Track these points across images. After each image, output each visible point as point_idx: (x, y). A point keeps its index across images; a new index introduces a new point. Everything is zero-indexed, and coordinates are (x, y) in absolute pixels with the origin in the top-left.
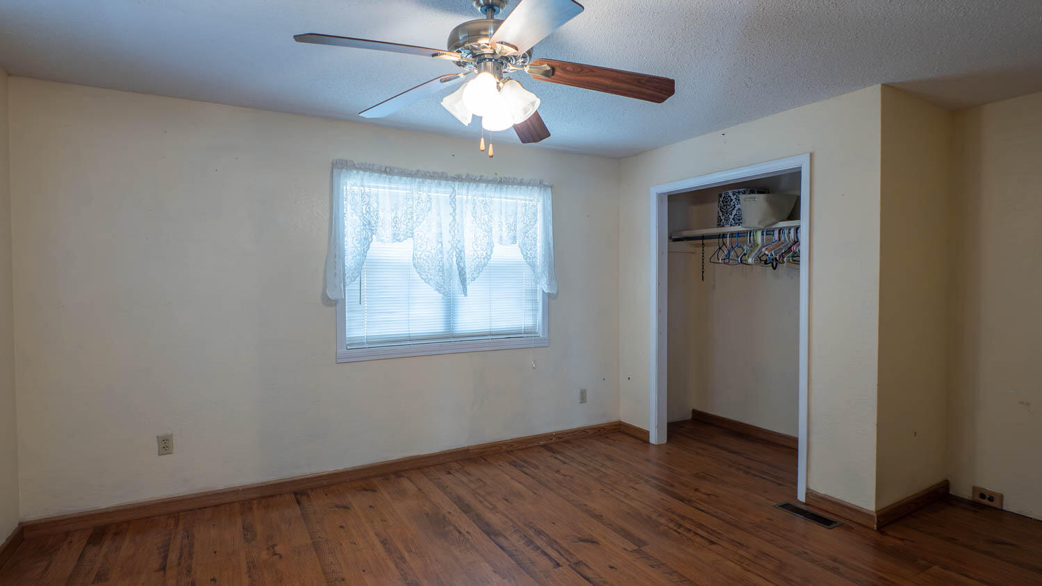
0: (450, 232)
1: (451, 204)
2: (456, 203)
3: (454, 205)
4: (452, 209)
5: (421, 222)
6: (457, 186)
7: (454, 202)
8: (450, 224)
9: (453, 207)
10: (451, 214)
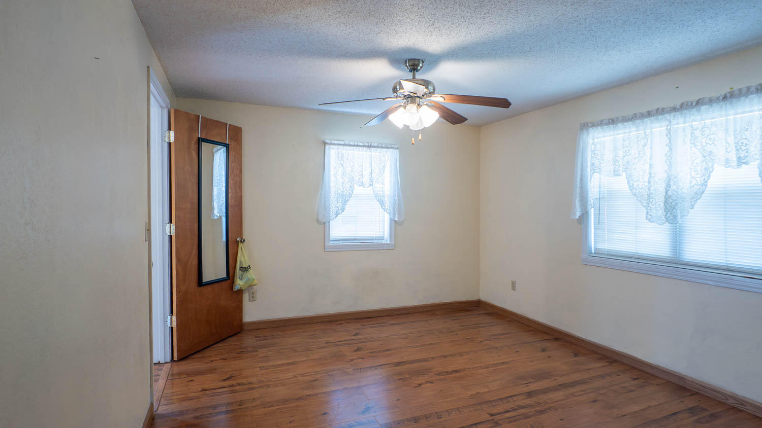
0: (666, 162)
1: (667, 135)
2: (671, 133)
3: (669, 136)
4: (668, 140)
5: (641, 157)
6: (672, 118)
7: (670, 133)
8: (666, 155)
9: (669, 138)
10: (667, 145)
